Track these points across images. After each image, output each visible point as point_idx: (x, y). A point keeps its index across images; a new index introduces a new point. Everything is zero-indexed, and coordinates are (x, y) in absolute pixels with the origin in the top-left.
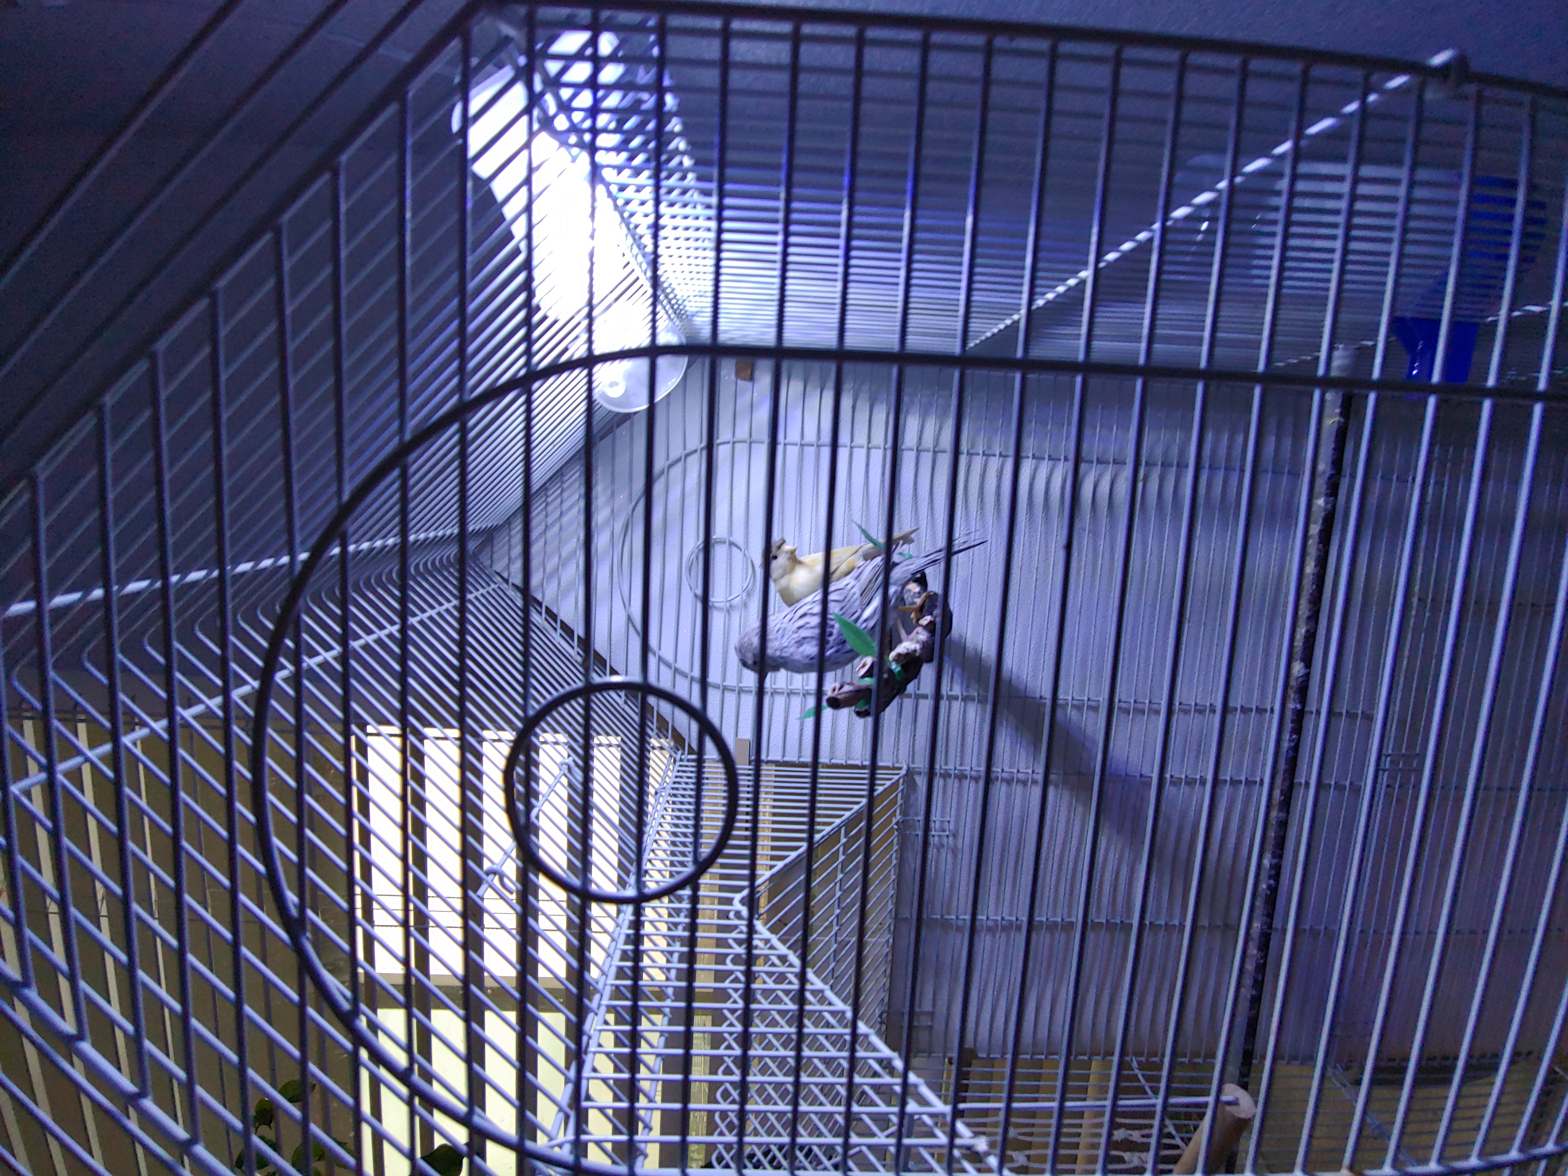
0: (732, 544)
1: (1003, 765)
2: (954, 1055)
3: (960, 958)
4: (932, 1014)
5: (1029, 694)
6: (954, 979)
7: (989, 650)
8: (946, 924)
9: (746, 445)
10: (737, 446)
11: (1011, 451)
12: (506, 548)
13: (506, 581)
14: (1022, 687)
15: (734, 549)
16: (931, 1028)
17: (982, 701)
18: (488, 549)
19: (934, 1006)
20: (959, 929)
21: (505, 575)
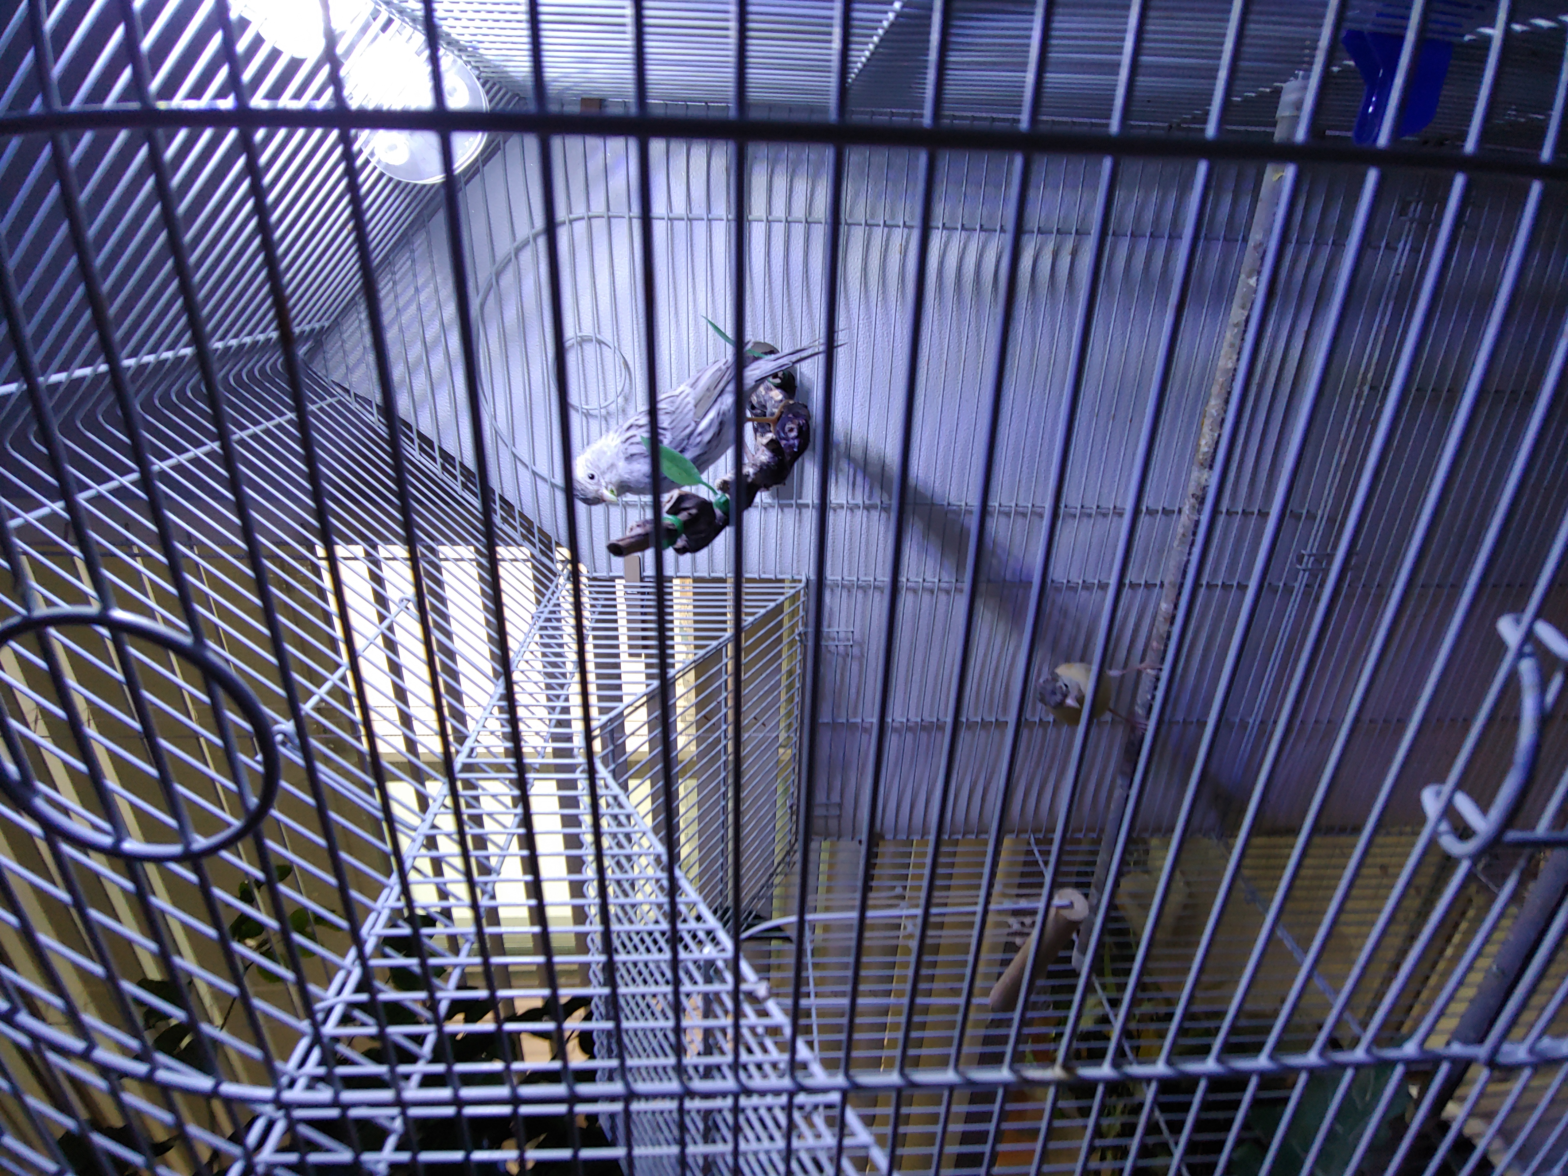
0: (600, 342)
1: (910, 573)
2: (864, 837)
3: (867, 755)
4: (840, 806)
5: (937, 500)
6: (861, 773)
7: (892, 452)
8: (851, 727)
9: (604, 221)
10: (595, 222)
11: (917, 222)
12: (341, 354)
13: (347, 391)
14: (929, 494)
15: (604, 348)
16: (839, 817)
17: (886, 509)
18: (320, 357)
19: (842, 797)
20: (865, 730)
21: (347, 386)
